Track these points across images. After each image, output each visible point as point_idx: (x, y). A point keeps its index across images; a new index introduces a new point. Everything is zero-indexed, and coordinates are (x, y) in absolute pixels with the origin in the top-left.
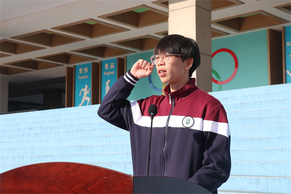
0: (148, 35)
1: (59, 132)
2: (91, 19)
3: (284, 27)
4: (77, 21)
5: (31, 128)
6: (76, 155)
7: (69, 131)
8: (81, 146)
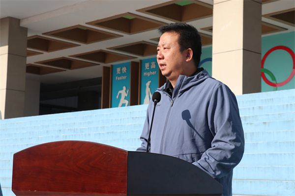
1: (89, 135)
2: (129, 13)
4: (114, 15)
5: (60, 131)
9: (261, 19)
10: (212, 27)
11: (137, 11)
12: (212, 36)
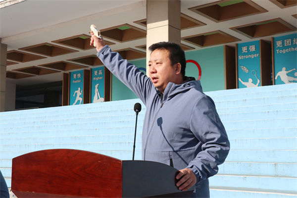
0: (130, 48)
1: (57, 125)
3: (237, 44)
7: (66, 125)
8: (75, 137)
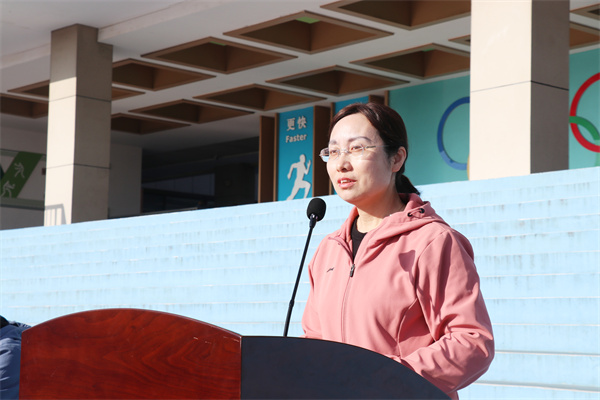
0: (434, 44)
1: (226, 256)
2: (306, 12)
4: (277, 16)
5: (171, 247)
6: (254, 304)
7: (246, 254)
9: (568, 16)
10: (469, 36)
11: (322, 7)
12: (469, 53)
